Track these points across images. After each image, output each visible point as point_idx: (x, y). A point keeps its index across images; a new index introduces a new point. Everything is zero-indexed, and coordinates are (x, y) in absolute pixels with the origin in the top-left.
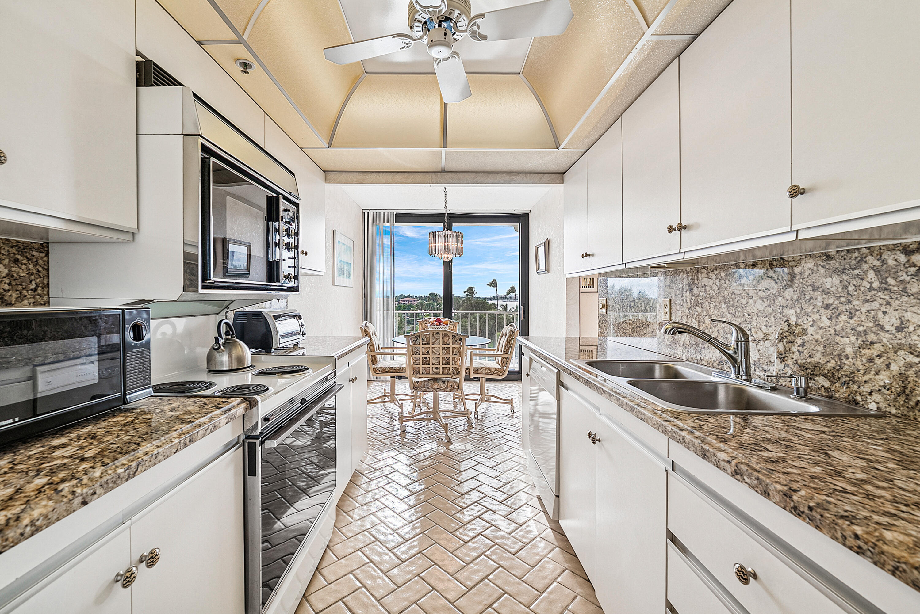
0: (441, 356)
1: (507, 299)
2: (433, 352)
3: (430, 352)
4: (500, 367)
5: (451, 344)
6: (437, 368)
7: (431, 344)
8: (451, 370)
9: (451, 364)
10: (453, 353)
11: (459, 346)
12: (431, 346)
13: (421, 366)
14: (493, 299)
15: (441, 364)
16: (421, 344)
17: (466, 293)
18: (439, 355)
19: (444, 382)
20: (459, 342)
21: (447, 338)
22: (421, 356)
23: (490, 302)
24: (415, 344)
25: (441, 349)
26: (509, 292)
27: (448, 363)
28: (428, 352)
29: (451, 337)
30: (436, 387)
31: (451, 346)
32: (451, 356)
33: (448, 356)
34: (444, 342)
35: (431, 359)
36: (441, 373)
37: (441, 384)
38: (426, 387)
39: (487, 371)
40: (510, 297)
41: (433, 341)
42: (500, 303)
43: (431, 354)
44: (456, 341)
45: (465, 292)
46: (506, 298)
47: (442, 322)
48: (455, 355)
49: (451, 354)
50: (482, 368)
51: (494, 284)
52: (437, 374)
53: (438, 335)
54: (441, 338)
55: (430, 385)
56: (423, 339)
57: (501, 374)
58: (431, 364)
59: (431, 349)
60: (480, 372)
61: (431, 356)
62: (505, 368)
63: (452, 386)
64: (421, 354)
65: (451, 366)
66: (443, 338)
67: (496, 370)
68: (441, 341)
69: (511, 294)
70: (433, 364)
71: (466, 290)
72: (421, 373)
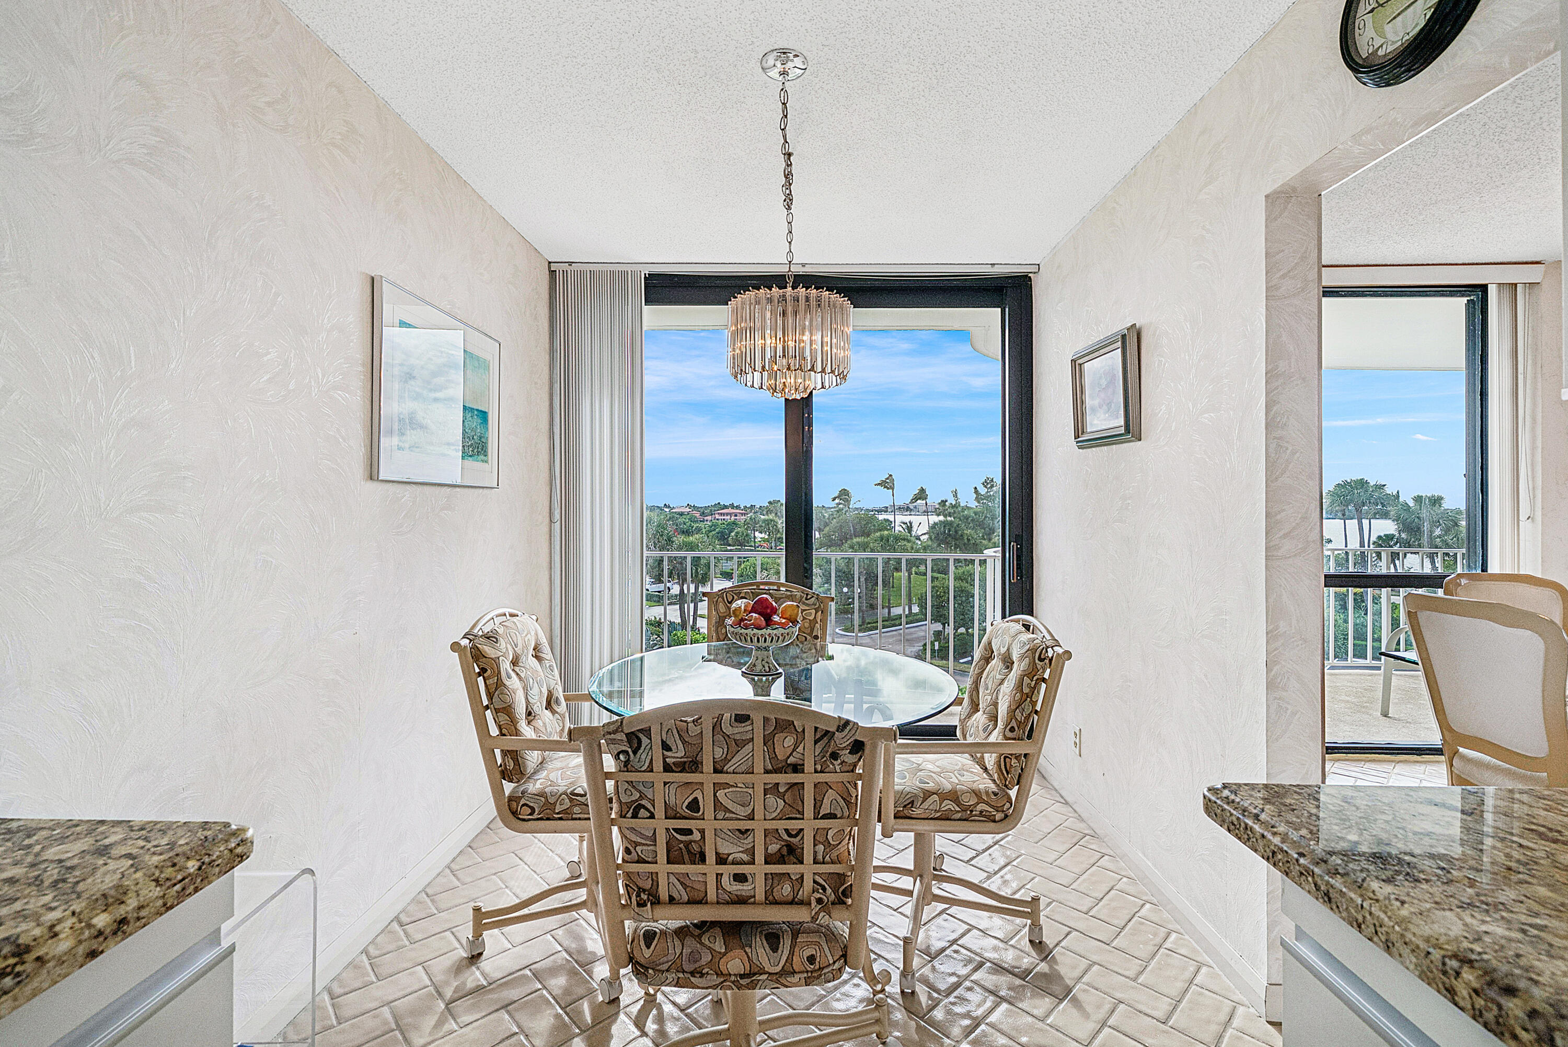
0: (758, 826)
1: (911, 510)
2: (717, 804)
3: (707, 807)
4: (993, 787)
5: (809, 766)
6: (740, 878)
7: (708, 766)
8: (808, 884)
9: (808, 857)
10: (817, 805)
11: (846, 777)
12: (707, 777)
13: (662, 867)
14: (885, 510)
15: (760, 857)
16: (658, 765)
17: (837, 501)
18: (751, 817)
19: (773, 940)
20: (851, 759)
21: (790, 741)
22: (661, 825)
23: (881, 517)
24: (626, 766)
25: (760, 790)
26: (916, 499)
27: (791, 853)
28: (694, 806)
29: (809, 736)
30: (735, 964)
31: (808, 779)
32: (809, 825)
33: (794, 825)
34: (773, 757)
35: (709, 835)
36: (760, 896)
37: (761, 953)
38: (688, 967)
39: (948, 805)
40: (915, 507)
41: (719, 753)
42: (900, 518)
43: (709, 812)
44: (834, 756)
45: (834, 499)
46: (908, 509)
47: (774, 611)
48: (832, 816)
49: (809, 811)
50: (927, 794)
51: (887, 484)
52: (741, 901)
53: (745, 727)
54: (758, 740)
55: (706, 958)
56: (666, 747)
57: (999, 816)
58: (711, 858)
59: (709, 789)
60: (917, 812)
61: (709, 825)
62: (1013, 793)
63: (811, 959)
64: (660, 812)
65: (808, 870)
66: (768, 740)
67: (980, 800)
68: (757, 754)
69: (919, 501)
70: (721, 860)
71: (836, 495)
72: (663, 894)
